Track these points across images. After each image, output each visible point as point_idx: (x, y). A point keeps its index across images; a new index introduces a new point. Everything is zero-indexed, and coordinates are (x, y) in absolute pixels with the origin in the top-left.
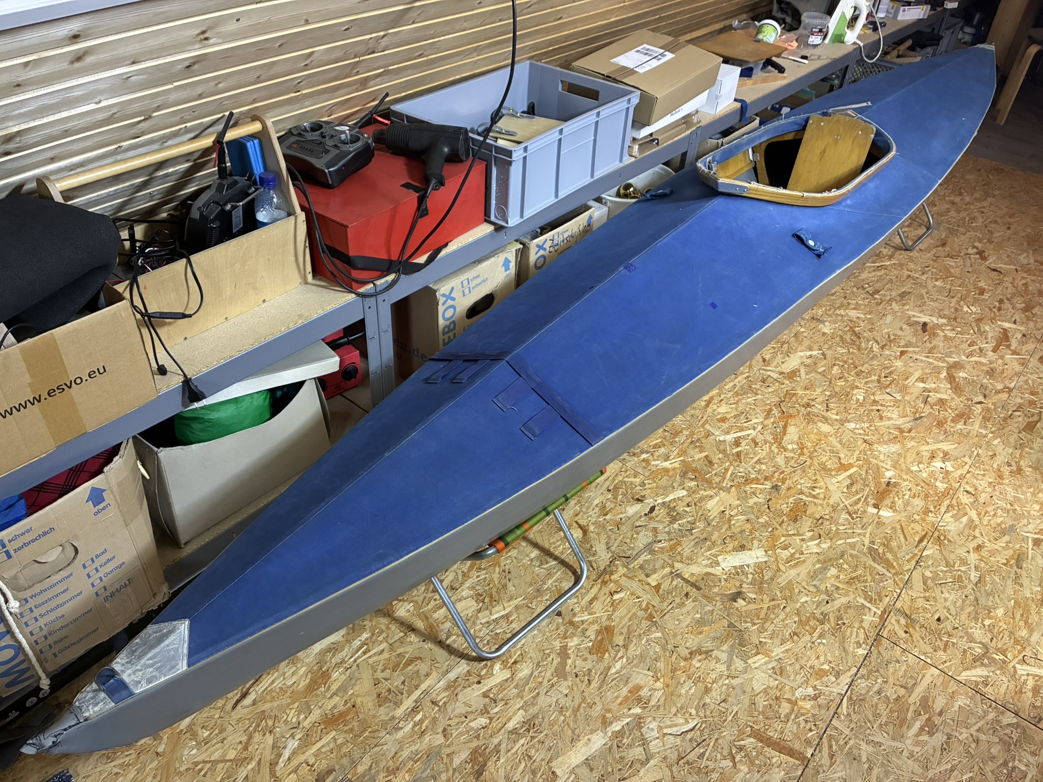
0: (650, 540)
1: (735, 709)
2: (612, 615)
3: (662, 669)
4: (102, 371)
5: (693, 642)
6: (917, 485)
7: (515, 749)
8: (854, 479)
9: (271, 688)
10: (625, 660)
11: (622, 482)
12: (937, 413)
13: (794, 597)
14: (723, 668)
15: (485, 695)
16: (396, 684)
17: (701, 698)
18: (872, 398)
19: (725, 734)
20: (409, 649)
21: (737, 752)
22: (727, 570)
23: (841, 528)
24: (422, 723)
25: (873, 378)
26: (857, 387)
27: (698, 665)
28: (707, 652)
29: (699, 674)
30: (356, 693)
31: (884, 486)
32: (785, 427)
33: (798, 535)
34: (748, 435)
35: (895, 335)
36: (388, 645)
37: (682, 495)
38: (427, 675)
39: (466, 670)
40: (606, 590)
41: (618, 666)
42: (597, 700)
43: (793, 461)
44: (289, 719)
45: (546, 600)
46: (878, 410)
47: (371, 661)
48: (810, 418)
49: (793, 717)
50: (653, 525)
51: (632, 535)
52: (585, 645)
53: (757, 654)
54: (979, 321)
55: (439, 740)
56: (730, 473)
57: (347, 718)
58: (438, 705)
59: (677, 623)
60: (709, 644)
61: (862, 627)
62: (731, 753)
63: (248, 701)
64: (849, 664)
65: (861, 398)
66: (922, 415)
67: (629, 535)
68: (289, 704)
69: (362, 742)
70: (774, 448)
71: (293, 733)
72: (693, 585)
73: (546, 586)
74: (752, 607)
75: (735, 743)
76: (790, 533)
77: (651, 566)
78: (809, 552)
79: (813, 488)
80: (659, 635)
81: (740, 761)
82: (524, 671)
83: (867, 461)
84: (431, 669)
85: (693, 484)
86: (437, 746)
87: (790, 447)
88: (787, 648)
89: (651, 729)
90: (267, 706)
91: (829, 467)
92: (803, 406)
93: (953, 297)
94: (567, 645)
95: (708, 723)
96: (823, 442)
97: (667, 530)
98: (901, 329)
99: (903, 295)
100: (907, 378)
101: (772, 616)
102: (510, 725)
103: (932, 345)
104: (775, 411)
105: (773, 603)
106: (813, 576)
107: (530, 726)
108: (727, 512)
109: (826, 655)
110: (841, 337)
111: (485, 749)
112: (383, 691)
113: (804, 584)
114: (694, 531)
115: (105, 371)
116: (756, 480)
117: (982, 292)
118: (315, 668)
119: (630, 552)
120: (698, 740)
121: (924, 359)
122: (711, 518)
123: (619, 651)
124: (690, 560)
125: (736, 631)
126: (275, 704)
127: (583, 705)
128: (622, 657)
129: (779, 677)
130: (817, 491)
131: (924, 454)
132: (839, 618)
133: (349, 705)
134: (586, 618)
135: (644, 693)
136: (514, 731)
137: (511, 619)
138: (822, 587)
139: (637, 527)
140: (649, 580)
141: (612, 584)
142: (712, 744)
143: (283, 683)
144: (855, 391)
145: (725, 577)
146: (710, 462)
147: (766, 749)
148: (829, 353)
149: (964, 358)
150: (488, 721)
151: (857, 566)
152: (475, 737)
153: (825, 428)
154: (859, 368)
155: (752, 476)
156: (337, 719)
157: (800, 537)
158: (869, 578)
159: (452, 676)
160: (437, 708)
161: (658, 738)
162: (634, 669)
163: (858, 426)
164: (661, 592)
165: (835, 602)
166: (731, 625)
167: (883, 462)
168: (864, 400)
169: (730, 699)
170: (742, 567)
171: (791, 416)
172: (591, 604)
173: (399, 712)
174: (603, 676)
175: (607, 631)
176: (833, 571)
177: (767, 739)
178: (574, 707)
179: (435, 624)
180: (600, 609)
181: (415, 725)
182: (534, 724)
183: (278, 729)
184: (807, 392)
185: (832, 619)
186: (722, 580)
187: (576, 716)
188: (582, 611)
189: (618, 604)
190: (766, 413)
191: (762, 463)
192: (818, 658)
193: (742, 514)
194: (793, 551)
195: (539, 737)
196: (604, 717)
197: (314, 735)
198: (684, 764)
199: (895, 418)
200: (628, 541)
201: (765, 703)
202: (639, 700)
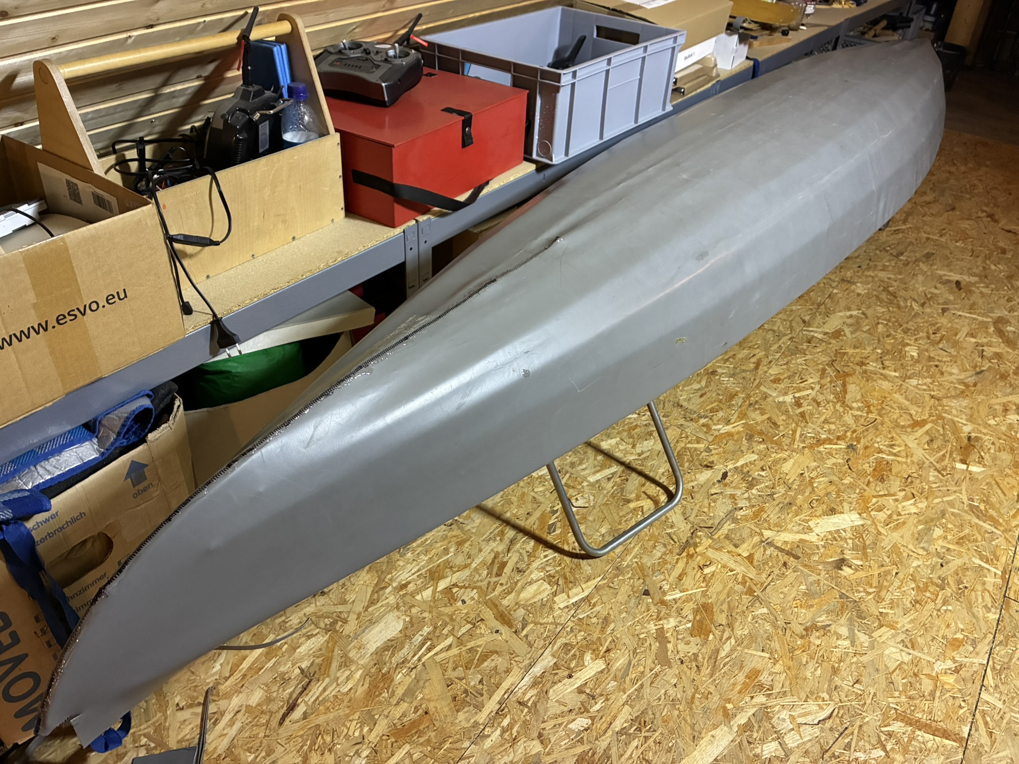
0: (730, 508)
1: (872, 691)
2: (707, 591)
3: (778, 649)
4: (122, 296)
5: (805, 616)
6: (999, 439)
7: (628, 753)
8: (933, 435)
9: (323, 696)
10: (733, 641)
11: (685, 448)
12: (997, 367)
13: (904, 561)
14: (847, 643)
15: (580, 690)
16: (472, 684)
17: (830, 681)
18: (927, 354)
19: (867, 719)
20: (480, 641)
21: (886, 740)
22: (822, 535)
23: (934, 486)
24: (512, 729)
25: (921, 334)
26: (908, 345)
27: (818, 642)
28: (824, 627)
29: (821, 653)
30: (426, 697)
31: (966, 441)
32: (844, 385)
33: (889, 495)
34: (808, 395)
35: (930, 293)
36: (456, 640)
37: (753, 459)
38: (508, 671)
39: (552, 663)
40: (693, 564)
41: (727, 648)
42: (712, 689)
43: (863, 420)
44: (350, 733)
45: (629, 578)
46: (937, 366)
47: (438, 658)
48: (867, 376)
49: (938, 694)
50: (729, 491)
51: (709, 504)
52: (684, 626)
53: (881, 626)
54: (1010, 277)
55: (536, 747)
56: (798, 433)
57: (421, 728)
58: (527, 707)
59: (782, 596)
60: (823, 618)
61: (985, 589)
62: (879, 741)
63: (297, 714)
64: (984, 631)
65: (915, 354)
66: (983, 368)
67: (706, 502)
68: (347, 716)
69: (444, 756)
70: (838, 406)
71: (358, 750)
72: (789, 553)
73: (626, 563)
74: (861, 574)
75: (883, 729)
76: (881, 493)
77: (738, 535)
78: (907, 512)
79: (892, 446)
80: (765, 610)
81: (892, 749)
82: (620, 661)
83: (940, 417)
84: (511, 664)
85: (762, 447)
86: (535, 755)
87: (855, 405)
88: (912, 617)
89: (782, 719)
90: (321, 720)
91: (902, 423)
92: (857, 364)
93: (977, 257)
94: (663, 628)
95: (847, 708)
96: (889, 399)
97: (746, 495)
98: (936, 288)
99: (928, 256)
100: (956, 334)
101: (885, 583)
102: (618, 725)
103: (971, 302)
104: (829, 370)
105: (883, 569)
106: (919, 538)
107: (640, 724)
108: (806, 475)
109: (956, 624)
110: (877, 297)
111: (593, 755)
112: (459, 693)
113: (911, 547)
114: (775, 496)
115: (126, 296)
116: (828, 441)
117: (1004, 251)
118: (373, 670)
119: (711, 522)
120: (839, 728)
121: (968, 315)
122: (790, 481)
123: (724, 631)
124: (780, 527)
125: (850, 602)
126: (331, 716)
127: (697, 696)
128: (729, 638)
129: (911, 651)
130: (897, 449)
131: (996, 407)
132: (960, 582)
133: (420, 712)
134: (678, 596)
135: (764, 678)
136: (623, 731)
137: (593, 601)
138: (932, 549)
139: (712, 495)
140: (739, 551)
141: (699, 557)
142: (856, 732)
143: (337, 689)
144: (907, 349)
145: (822, 543)
146: (775, 424)
147: (918, 732)
148: (869, 312)
149: (1007, 313)
150: (590, 722)
151: (961, 525)
152: (578, 741)
153: (886, 385)
154: (905, 326)
155: (823, 436)
156: (409, 730)
157: (894, 498)
158: (979, 538)
159: (537, 670)
160: (526, 710)
161: (793, 729)
162: (746, 651)
163: (920, 382)
164: (755, 563)
165: (950, 565)
166: (842, 596)
167: (957, 417)
168: (919, 356)
169: (863, 679)
170: (838, 531)
171: (847, 375)
172: (681, 580)
173: (482, 717)
174: (713, 661)
175: (705, 609)
176: (938, 532)
177: (917, 721)
178: (686, 699)
179: (506, 612)
180: (692, 584)
181: (504, 731)
182: (645, 722)
183: (339, 746)
184: (857, 350)
185: (951, 583)
186: (820, 547)
187: (691, 709)
188: (672, 589)
189: (711, 578)
190: (820, 373)
191: (829, 423)
192: (948, 626)
193: (823, 475)
194: (889, 513)
195: (654, 737)
196: (725, 709)
197: (385, 751)
198: (830, 757)
199: (955, 373)
200: (706, 510)
201: (904, 681)
202: (761, 687)
